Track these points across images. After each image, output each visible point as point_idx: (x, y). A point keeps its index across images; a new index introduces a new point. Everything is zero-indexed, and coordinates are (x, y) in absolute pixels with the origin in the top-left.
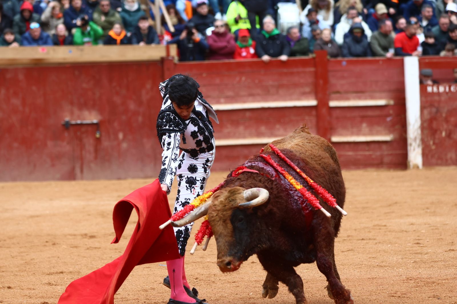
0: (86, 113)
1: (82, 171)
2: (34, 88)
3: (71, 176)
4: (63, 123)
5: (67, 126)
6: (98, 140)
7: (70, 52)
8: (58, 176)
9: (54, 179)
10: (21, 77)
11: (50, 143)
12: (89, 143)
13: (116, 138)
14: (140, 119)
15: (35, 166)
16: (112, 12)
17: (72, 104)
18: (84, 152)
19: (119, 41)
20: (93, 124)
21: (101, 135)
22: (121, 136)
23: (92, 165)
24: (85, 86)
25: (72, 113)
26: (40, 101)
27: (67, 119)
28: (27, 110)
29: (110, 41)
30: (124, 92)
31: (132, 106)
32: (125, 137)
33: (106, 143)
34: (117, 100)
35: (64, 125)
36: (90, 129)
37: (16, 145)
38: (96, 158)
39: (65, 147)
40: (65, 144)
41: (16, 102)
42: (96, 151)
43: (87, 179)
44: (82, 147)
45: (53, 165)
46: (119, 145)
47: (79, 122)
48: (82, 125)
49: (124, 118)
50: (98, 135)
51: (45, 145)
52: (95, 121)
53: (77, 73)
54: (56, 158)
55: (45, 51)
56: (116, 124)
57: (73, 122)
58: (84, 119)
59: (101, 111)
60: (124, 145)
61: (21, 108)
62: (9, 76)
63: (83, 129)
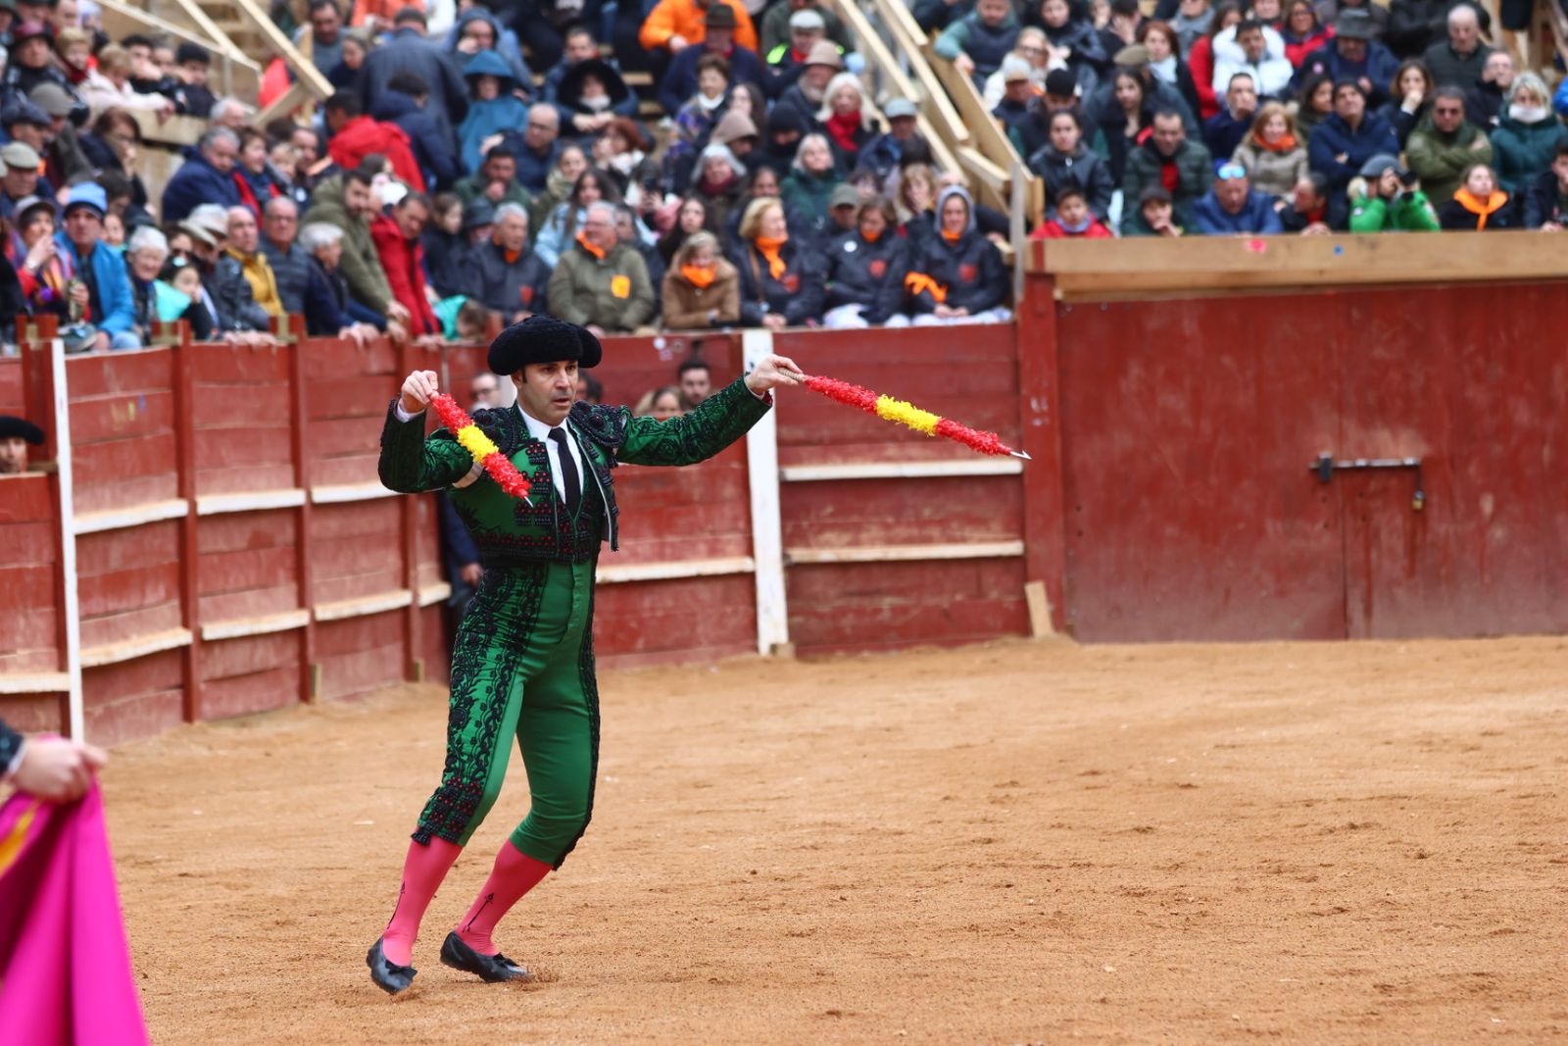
0: (1383, 436)
1: (1368, 611)
2: (1227, 361)
3: (1336, 626)
4: (1313, 465)
5: (1325, 474)
6: (1419, 518)
7: (1338, 250)
8: (1297, 624)
9: (1284, 634)
10: (1189, 327)
11: (1272, 527)
12: (1391, 526)
13: (1474, 510)
14: (1547, 452)
15: (1228, 593)
16: (1468, 129)
17: (1340, 407)
18: (1374, 555)
19: (1483, 219)
20: (1404, 468)
21: (1425, 502)
22: (1487, 505)
23: (1400, 593)
24: (1379, 352)
25: (1341, 437)
26: (1245, 399)
27: (1325, 454)
28: (1206, 426)
29: (1457, 219)
30: (1499, 371)
31: (1523, 415)
32: (1498, 506)
33: (1441, 528)
34: (1478, 395)
35: (1315, 471)
36: (1394, 482)
37: (1171, 531)
38: (1411, 571)
39: (1319, 538)
40: (1319, 526)
41: (1174, 401)
42: (1412, 550)
43: (1383, 636)
44: (1370, 538)
45: (1281, 593)
46: (1481, 532)
47: (1361, 463)
48: (1368, 469)
49: (1498, 449)
50: (1418, 504)
51: (1261, 532)
52: (1410, 461)
53: (1356, 314)
54: (1290, 572)
55: (1263, 250)
56: (1472, 470)
57: (1345, 464)
58: (1377, 456)
59: (1428, 430)
60: (1498, 533)
61: (1187, 421)
62: (1153, 323)
63: (1373, 485)
